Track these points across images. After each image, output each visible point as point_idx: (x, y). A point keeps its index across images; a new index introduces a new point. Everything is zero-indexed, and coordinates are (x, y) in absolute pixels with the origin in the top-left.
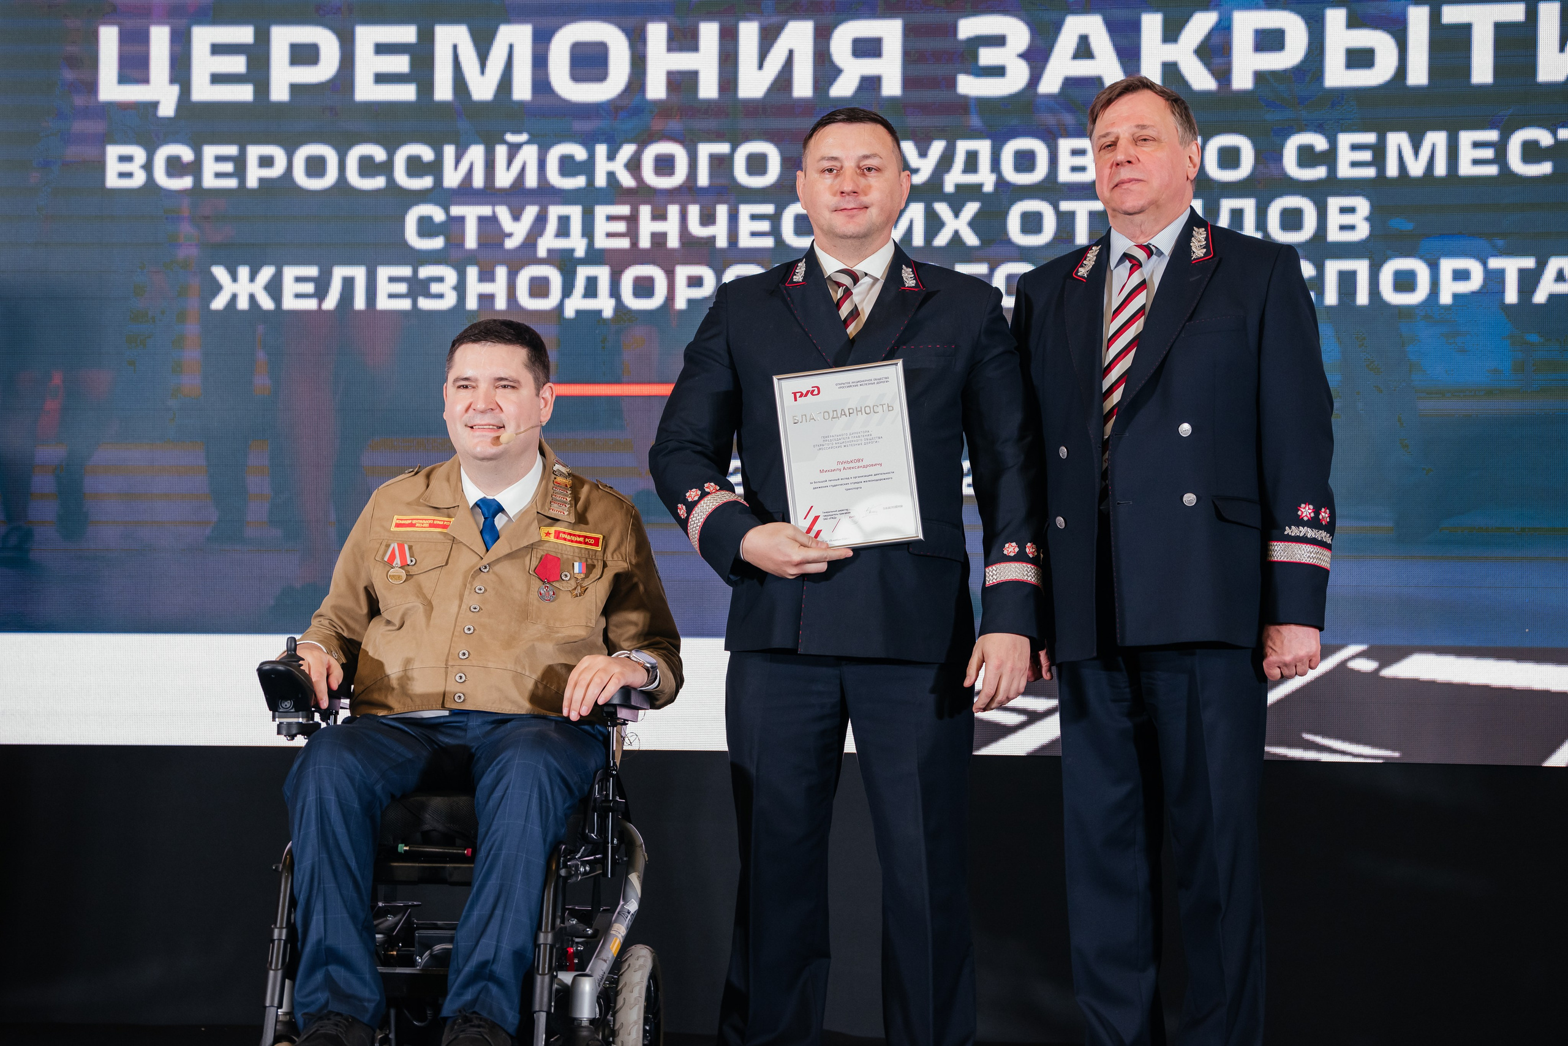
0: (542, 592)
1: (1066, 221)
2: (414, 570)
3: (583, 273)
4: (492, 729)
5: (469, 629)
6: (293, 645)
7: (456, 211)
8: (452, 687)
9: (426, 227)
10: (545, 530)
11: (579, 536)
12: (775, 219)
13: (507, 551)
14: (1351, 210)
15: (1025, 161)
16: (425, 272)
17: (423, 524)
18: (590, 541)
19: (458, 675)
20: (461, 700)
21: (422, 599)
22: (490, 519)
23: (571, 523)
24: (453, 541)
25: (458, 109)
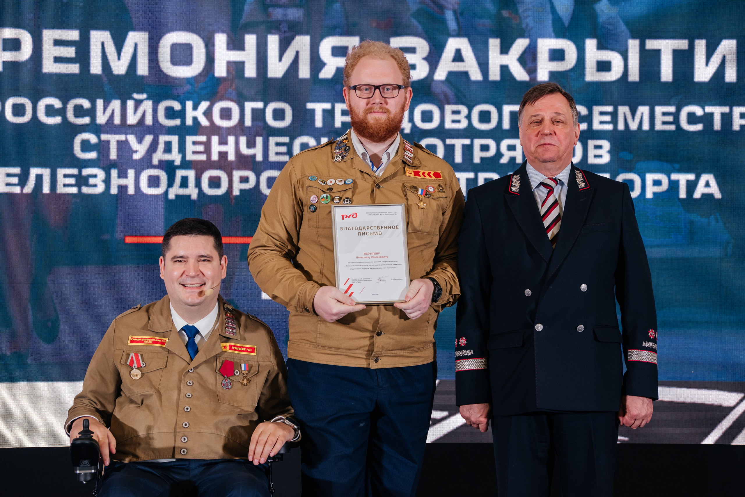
2: (145, 370)
4: (204, 469)
5: (187, 409)
6: (87, 424)
7: (104, 137)
8: (178, 444)
9: (86, 146)
10: (223, 345)
11: (243, 347)
12: (289, 146)
13: (204, 359)
14: (600, 147)
15: (427, 117)
16: (85, 172)
17: (148, 341)
18: (249, 350)
19: (183, 438)
20: (185, 453)
21: (153, 389)
22: (192, 339)
23: (238, 340)
24: (169, 352)
25: (104, 79)
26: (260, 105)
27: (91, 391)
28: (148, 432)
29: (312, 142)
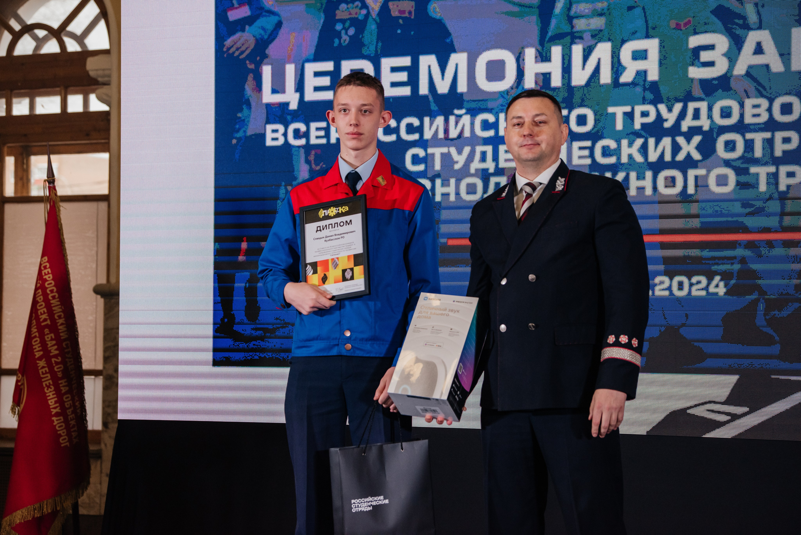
1: (749, 145)
3: (493, 180)
7: (430, 151)
9: (416, 160)
12: (592, 149)
15: (726, 113)
25: (431, 98)
29: (612, 144)
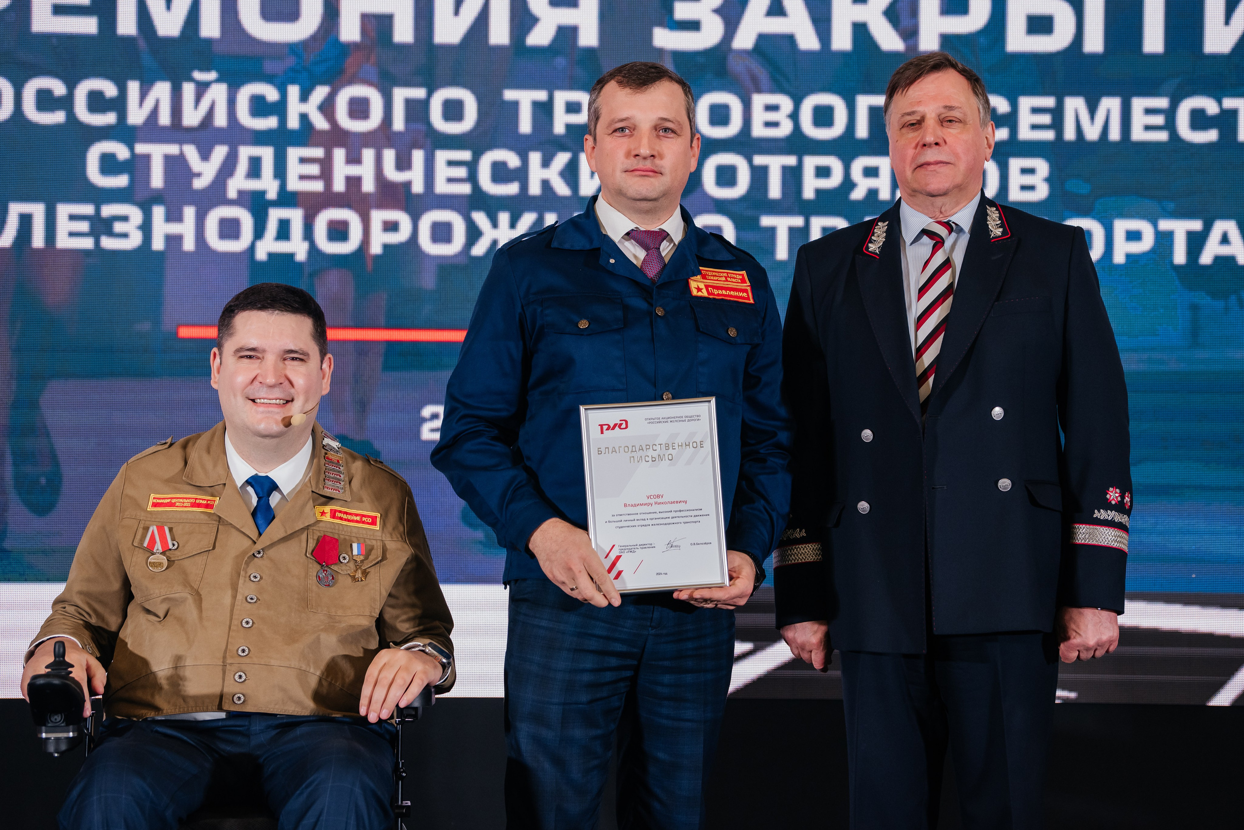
0: (321, 576)
1: (760, 175)
2: (175, 555)
3: (275, 215)
4: (277, 734)
5: (247, 623)
7: (141, 148)
8: (230, 688)
9: (109, 164)
10: (320, 510)
11: (356, 515)
12: (472, 167)
13: (282, 534)
14: (1030, 171)
15: (719, 115)
16: (108, 210)
17: (183, 503)
18: (367, 520)
19: (237, 674)
20: (241, 702)
21: (189, 588)
22: (264, 498)
23: (346, 501)
24: (219, 522)
25: (142, 44)
26: (419, 93)
27: (80, 593)
28: (176, 665)
29: (513, 160)
